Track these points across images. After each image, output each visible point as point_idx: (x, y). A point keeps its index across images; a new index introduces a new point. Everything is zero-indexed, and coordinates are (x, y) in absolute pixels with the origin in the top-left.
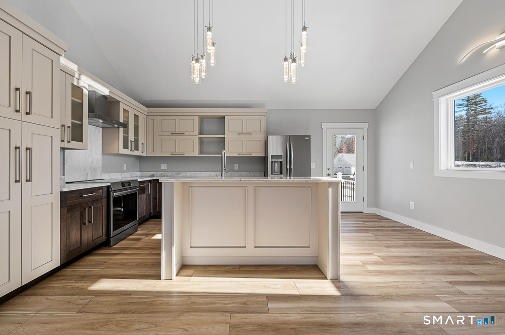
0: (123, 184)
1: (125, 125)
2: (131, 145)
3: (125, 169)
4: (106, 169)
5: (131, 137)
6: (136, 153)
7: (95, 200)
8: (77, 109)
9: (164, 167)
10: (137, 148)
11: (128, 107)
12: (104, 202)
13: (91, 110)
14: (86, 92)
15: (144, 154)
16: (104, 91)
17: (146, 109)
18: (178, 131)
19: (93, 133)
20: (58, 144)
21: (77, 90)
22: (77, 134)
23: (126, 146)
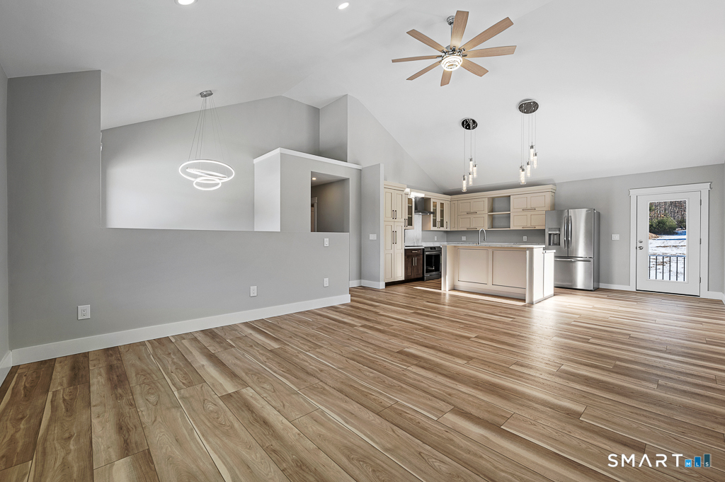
0: (431, 248)
1: (434, 213)
2: (438, 224)
3: (436, 239)
4: (424, 240)
5: (438, 219)
6: (442, 229)
7: (417, 255)
8: (410, 208)
9: (464, 238)
10: (442, 226)
11: (436, 199)
12: (421, 256)
13: (416, 209)
14: (413, 200)
15: (448, 229)
16: (421, 195)
17: (449, 197)
18: (472, 211)
19: (417, 218)
20: (404, 228)
21: (410, 200)
22: (410, 222)
23: (435, 225)
